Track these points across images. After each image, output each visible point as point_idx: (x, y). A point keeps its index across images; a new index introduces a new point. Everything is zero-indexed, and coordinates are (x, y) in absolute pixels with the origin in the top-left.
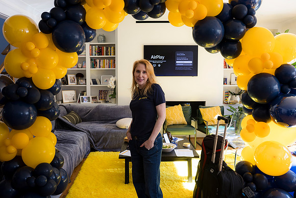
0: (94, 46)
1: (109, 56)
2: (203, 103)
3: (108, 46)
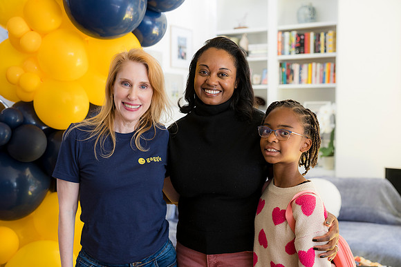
0: (287, 34)
1: (322, 55)
3: (318, 31)
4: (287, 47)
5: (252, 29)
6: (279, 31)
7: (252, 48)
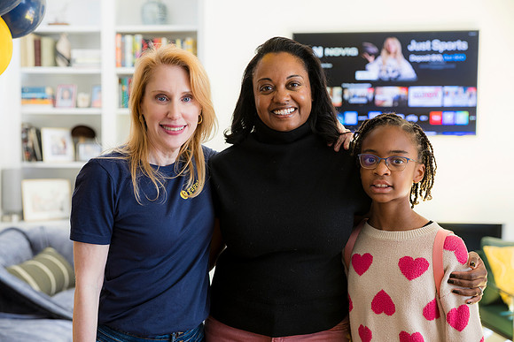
0: (129, 39)
2: (495, 231)
3: (172, 37)
4: (129, 57)
5: (75, 27)
6: (118, 33)
7: (76, 54)
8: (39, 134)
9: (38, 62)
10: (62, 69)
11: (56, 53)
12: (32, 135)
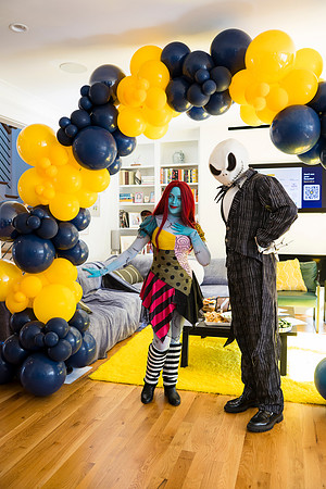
0: (167, 170)
3: (187, 169)
4: (167, 179)
5: (144, 166)
6: (162, 168)
7: (143, 178)
8: (127, 215)
9: (127, 183)
10: (138, 185)
11: (135, 178)
12: (124, 215)
